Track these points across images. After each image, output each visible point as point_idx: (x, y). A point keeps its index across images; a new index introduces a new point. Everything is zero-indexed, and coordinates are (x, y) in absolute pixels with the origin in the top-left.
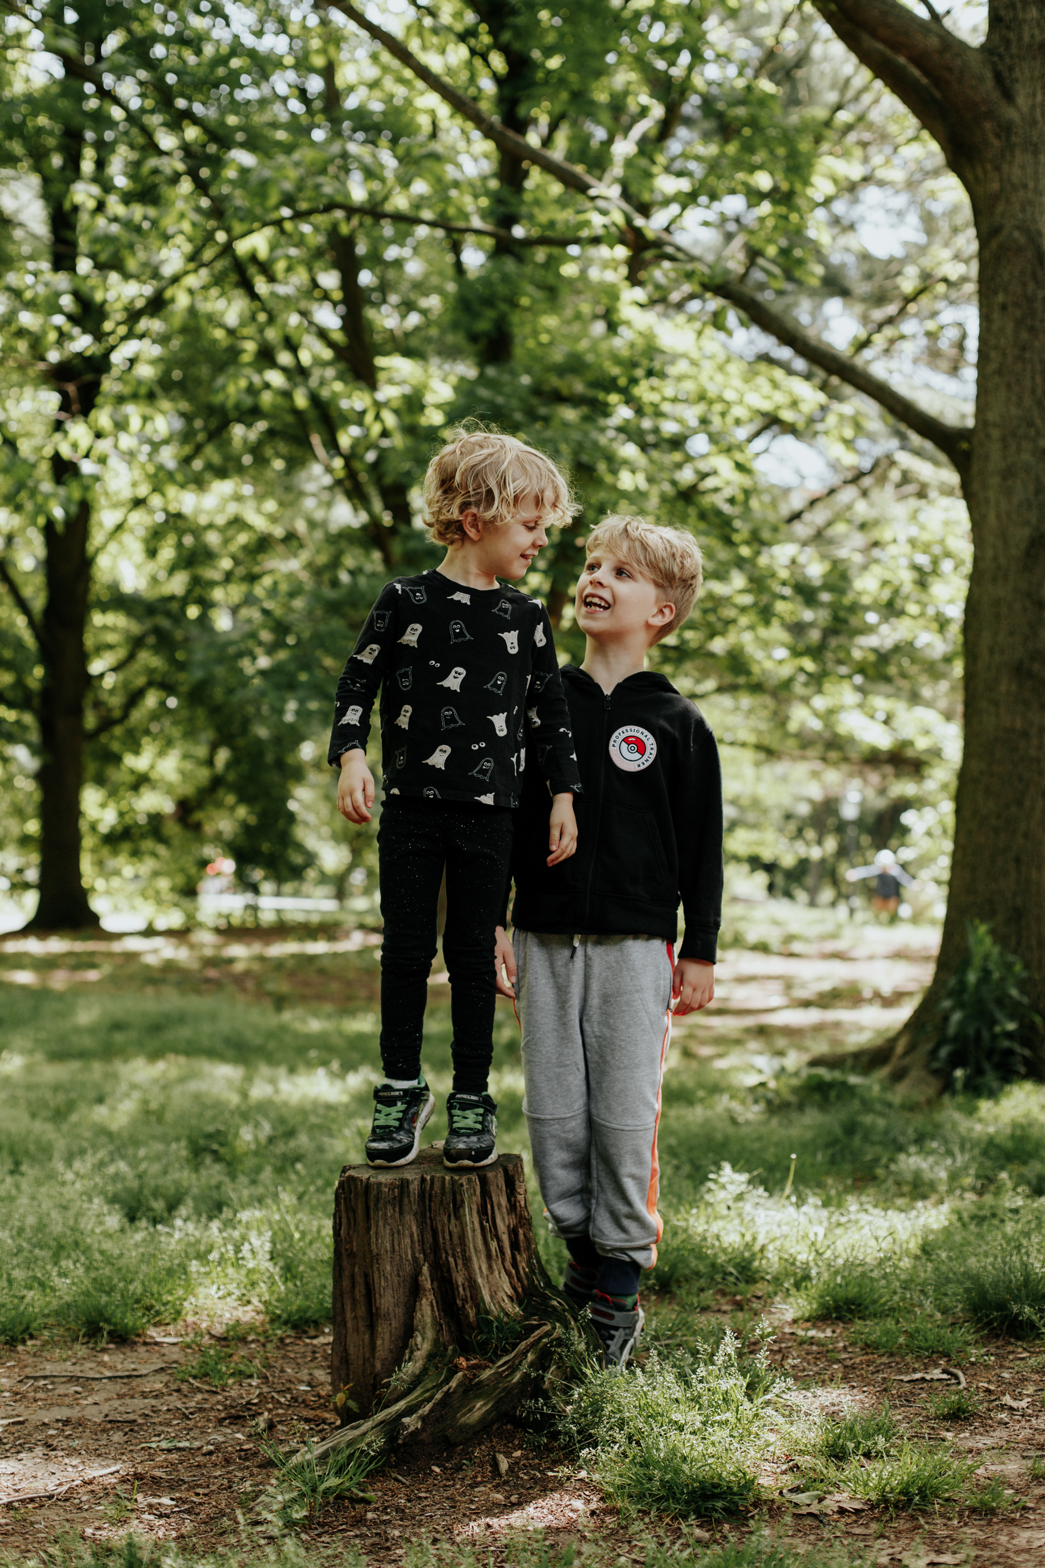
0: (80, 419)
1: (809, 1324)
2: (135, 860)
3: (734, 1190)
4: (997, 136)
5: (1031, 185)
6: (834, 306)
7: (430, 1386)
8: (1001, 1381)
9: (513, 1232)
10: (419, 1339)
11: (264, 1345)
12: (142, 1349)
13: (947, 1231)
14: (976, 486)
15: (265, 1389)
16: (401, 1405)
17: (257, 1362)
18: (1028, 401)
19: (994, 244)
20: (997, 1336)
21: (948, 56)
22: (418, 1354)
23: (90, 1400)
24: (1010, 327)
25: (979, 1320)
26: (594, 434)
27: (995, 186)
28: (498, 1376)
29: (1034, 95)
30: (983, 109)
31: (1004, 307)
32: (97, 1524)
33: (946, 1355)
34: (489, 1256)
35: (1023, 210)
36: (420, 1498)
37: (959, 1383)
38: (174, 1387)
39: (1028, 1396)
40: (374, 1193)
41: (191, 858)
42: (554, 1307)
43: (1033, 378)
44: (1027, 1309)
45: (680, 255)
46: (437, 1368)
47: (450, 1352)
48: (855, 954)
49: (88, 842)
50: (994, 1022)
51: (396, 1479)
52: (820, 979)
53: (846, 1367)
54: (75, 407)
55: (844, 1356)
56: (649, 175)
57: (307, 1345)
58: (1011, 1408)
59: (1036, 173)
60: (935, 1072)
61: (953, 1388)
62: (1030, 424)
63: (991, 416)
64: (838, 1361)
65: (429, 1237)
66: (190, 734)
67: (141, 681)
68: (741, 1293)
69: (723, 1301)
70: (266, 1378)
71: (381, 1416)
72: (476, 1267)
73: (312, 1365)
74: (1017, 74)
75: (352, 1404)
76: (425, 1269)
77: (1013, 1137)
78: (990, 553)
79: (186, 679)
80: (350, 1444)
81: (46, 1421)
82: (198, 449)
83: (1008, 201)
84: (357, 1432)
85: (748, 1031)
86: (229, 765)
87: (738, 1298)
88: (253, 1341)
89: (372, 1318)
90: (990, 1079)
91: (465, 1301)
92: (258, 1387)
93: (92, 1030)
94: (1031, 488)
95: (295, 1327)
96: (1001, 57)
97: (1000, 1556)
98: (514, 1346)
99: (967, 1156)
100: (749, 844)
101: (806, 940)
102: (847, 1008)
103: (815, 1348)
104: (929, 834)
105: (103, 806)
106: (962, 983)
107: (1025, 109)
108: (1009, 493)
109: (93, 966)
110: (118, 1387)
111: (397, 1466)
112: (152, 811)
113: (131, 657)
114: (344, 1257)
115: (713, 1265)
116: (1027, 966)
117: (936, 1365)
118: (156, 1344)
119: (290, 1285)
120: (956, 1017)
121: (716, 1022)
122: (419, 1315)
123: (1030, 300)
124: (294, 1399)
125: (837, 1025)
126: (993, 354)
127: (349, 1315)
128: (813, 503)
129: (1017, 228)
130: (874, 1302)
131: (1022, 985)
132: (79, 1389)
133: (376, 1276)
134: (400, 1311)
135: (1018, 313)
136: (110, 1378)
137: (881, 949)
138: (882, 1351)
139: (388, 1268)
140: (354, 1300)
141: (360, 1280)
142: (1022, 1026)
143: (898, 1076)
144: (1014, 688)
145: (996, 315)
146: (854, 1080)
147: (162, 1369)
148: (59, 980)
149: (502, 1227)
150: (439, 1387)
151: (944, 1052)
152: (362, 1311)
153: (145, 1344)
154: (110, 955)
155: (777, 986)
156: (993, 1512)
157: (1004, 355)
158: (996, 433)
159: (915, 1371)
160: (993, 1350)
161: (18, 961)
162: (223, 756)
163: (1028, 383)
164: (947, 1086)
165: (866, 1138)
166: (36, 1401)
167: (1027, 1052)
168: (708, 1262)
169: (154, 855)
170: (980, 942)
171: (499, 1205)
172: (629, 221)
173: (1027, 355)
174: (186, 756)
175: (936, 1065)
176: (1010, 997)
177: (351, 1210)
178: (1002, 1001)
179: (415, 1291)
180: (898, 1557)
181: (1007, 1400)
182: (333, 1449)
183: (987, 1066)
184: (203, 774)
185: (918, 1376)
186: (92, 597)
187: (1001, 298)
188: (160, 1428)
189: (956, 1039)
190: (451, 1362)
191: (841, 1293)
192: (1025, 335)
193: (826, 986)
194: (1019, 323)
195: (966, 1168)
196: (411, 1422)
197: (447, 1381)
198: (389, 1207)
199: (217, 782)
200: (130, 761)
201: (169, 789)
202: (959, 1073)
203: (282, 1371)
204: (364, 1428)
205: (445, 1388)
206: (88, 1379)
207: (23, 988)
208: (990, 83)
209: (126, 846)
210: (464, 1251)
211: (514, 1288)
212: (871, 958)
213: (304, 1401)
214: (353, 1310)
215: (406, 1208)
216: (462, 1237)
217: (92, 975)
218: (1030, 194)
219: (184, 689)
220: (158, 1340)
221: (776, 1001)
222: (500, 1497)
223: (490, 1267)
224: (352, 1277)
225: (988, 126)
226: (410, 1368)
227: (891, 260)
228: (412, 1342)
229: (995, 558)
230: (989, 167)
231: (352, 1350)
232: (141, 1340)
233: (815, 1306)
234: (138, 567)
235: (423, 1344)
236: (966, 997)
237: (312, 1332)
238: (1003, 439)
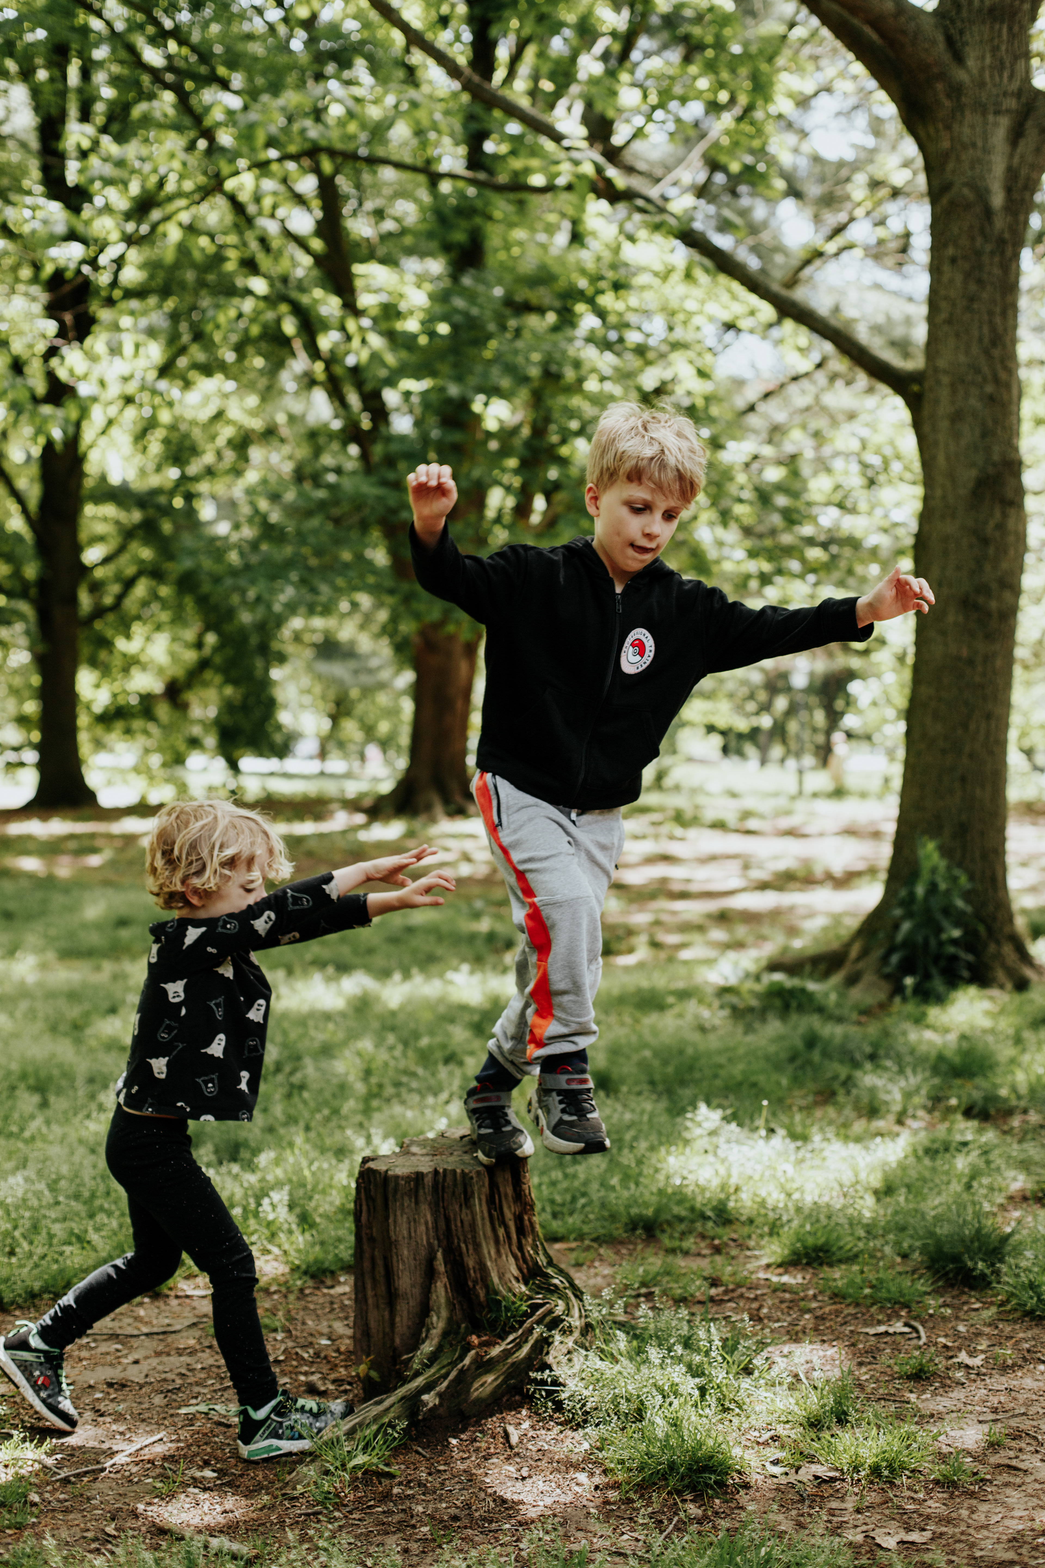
0: (76, 344)
1: (781, 1270)
2: (128, 737)
3: (709, 1125)
4: (948, 96)
5: (980, 144)
6: (788, 207)
7: (445, 1362)
8: (957, 1335)
9: (519, 1219)
10: (435, 1319)
11: (286, 1297)
12: (174, 1302)
13: (902, 1166)
14: (926, 428)
15: (290, 1344)
16: (420, 1381)
17: (280, 1314)
18: (975, 350)
19: (945, 201)
20: (952, 1286)
21: (902, 19)
22: (434, 1332)
23: (131, 1359)
24: (959, 278)
25: (937, 1272)
26: (563, 344)
27: (946, 144)
28: (507, 1353)
29: (983, 58)
30: (936, 70)
31: (953, 260)
32: (147, 1499)
33: (906, 1306)
34: (497, 1242)
35: (972, 168)
36: (439, 1471)
37: (919, 1338)
38: (207, 1344)
39: (982, 1351)
40: (392, 1185)
41: (180, 736)
42: (555, 1286)
43: (980, 328)
44: (980, 1265)
45: (650, 207)
46: (451, 1345)
47: (462, 1330)
48: (807, 830)
49: (83, 720)
50: (939, 930)
51: (417, 1452)
52: (776, 858)
53: (816, 1318)
54: (71, 335)
55: (814, 1305)
56: (614, 93)
57: (325, 1295)
58: (967, 1367)
59: (985, 133)
60: (887, 977)
61: (915, 1342)
62: (977, 371)
63: (942, 363)
64: (809, 1311)
65: (442, 1224)
66: (178, 619)
67: (130, 571)
68: (720, 1238)
69: (703, 1245)
70: (289, 1331)
71: (401, 1392)
72: (486, 1252)
73: (331, 1316)
74: (967, 37)
75: (374, 1374)
76: (439, 1255)
77: (961, 1052)
78: (939, 492)
79: (175, 568)
80: (376, 1419)
81: (92, 1382)
82: (182, 351)
83: (958, 160)
84: (381, 1408)
85: (710, 916)
86: (216, 649)
87: (717, 1242)
88: (275, 1292)
89: (392, 1297)
90: (938, 984)
91: (475, 1282)
92: (282, 1341)
93: (98, 926)
94: (977, 432)
95: (313, 1277)
96: (953, 22)
97: (962, 1533)
98: (521, 1323)
99: (919, 1077)
100: (705, 714)
101: (761, 817)
102: (800, 890)
103: (787, 1296)
104: (874, 704)
105: (97, 686)
106: (912, 895)
107: (975, 71)
108: (957, 435)
109: (94, 850)
110: (155, 1343)
111: (416, 1439)
112: (143, 691)
113: (121, 549)
114: (365, 1240)
115: (692, 1209)
116: (971, 878)
117: (899, 1317)
118: (187, 1297)
119: (307, 1235)
120: (906, 926)
121: (679, 905)
122: (434, 1297)
123: (978, 253)
124: (317, 1355)
125: (792, 909)
126: (944, 305)
127: (370, 1293)
128: (767, 395)
129: (966, 184)
130: (841, 1248)
131: (967, 896)
132: (119, 1347)
133: (395, 1259)
134: (417, 1291)
135: (967, 266)
136: (147, 1335)
137: (832, 825)
138: (849, 1301)
139: (406, 1252)
140: (375, 1281)
141: (380, 1262)
142: (966, 933)
143: (852, 980)
144: (961, 618)
145: (946, 268)
146: (812, 986)
147: (194, 1324)
148: (64, 869)
149: (508, 1215)
150: (453, 1364)
151: (895, 959)
152: (382, 1289)
153: (177, 1297)
154: (110, 837)
155: (734, 866)
156: (954, 1484)
157: (954, 305)
158: (945, 380)
159: (879, 1323)
160: (949, 1300)
161: (23, 845)
162: (211, 639)
163: (975, 333)
164: (898, 989)
165: (825, 1054)
166: (81, 1360)
167: (970, 958)
168: (687, 1205)
169: (146, 732)
170: (928, 857)
171: (506, 1195)
172: (599, 170)
173: (975, 306)
174: (174, 639)
175: (887, 970)
176: (956, 908)
177: (370, 1198)
178: (947, 911)
179: (430, 1274)
180: (872, 1534)
181: (963, 1357)
182: (360, 1424)
183: (934, 971)
184: (190, 656)
185: (882, 1329)
186: (84, 492)
187: (950, 251)
188: (196, 1389)
189: (905, 944)
190: (464, 1339)
191: (810, 1241)
192: (973, 287)
193: (782, 866)
194: (967, 275)
195: (918, 1090)
196: (430, 1399)
197: (461, 1358)
198: (406, 1199)
199: (203, 664)
200: (121, 644)
201: (161, 671)
202: (909, 981)
203: (304, 1323)
204: (387, 1403)
205: (460, 1366)
206: (127, 1336)
207: (31, 876)
208: (941, 46)
209: (119, 725)
210: (474, 1238)
211: (520, 1269)
212: (821, 835)
213: (326, 1357)
214: (374, 1288)
215: (421, 1198)
216: (473, 1225)
217: (94, 861)
218: (979, 153)
219: (174, 576)
220: (189, 1293)
221: (735, 883)
222: (512, 1469)
223: (498, 1252)
224: (373, 1259)
225: (939, 86)
226: (428, 1348)
227: (841, 164)
228: (428, 1320)
229: (944, 497)
230: (941, 126)
231: (373, 1324)
232: (172, 1293)
233: (786, 1252)
234: (127, 459)
235: (438, 1323)
236: (915, 908)
237: (329, 1282)
238: (952, 385)
